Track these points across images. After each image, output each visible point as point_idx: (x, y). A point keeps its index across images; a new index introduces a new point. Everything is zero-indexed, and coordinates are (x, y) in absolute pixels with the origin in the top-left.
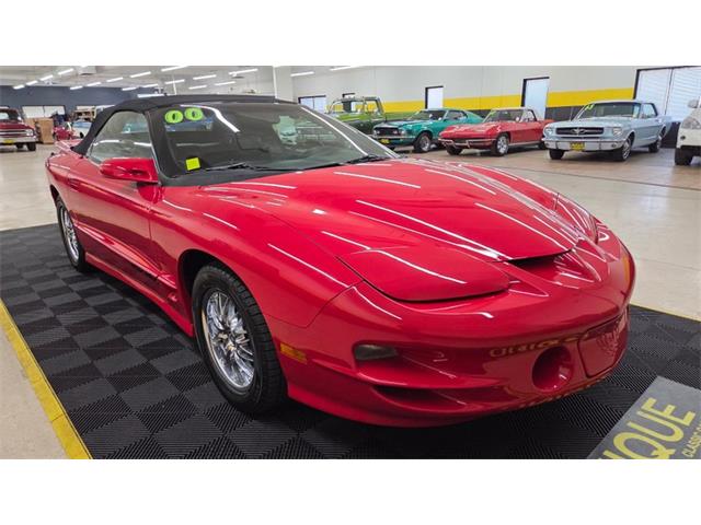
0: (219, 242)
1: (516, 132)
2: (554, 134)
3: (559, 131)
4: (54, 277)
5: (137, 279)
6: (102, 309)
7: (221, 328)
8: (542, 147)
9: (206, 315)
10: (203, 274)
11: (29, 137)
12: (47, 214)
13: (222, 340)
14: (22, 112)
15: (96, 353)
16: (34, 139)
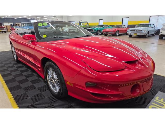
0: (51, 55)
1: (121, 31)
2: (130, 31)
3: (131, 30)
4: (10, 63)
5: (30, 64)
6: (22, 71)
7: (51, 77)
8: (127, 34)
9: (48, 74)
10: (47, 64)
11: (5, 30)
12: (9, 48)
13: (51, 80)
14: (3, 24)
15: (20, 82)
16: (6, 30)
